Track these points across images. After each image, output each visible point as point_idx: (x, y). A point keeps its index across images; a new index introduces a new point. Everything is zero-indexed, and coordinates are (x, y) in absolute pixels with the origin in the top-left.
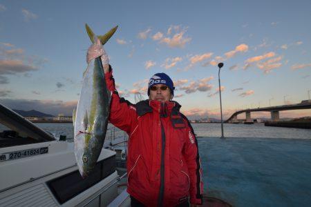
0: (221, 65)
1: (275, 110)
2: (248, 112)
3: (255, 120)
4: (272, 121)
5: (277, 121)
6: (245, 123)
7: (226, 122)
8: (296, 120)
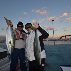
0: (53, 21)
2: (65, 36)
3: (68, 39)
6: (65, 40)
7: (58, 40)
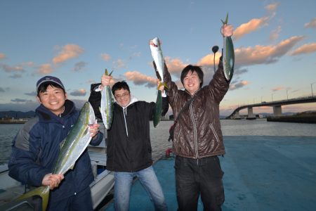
1: (277, 105)
2: (250, 107)
3: (257, 116)
4: (274, 116)
5: (279, 115)
6: (247, 119)
7: (228, 118)
8: (298, 114)
